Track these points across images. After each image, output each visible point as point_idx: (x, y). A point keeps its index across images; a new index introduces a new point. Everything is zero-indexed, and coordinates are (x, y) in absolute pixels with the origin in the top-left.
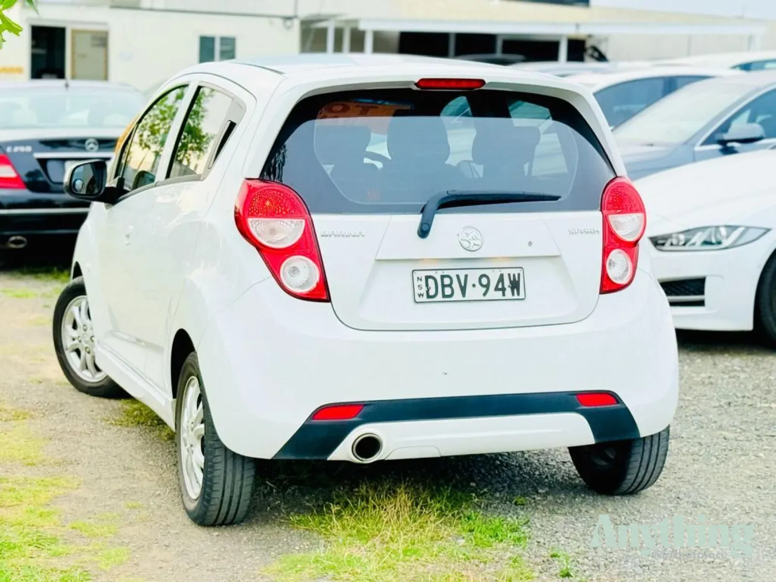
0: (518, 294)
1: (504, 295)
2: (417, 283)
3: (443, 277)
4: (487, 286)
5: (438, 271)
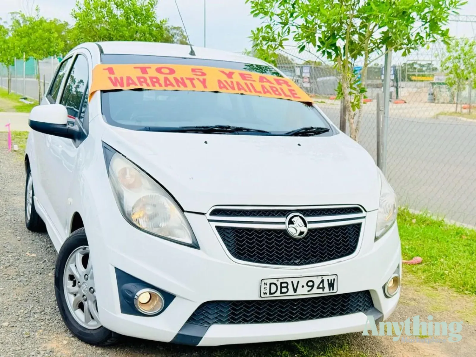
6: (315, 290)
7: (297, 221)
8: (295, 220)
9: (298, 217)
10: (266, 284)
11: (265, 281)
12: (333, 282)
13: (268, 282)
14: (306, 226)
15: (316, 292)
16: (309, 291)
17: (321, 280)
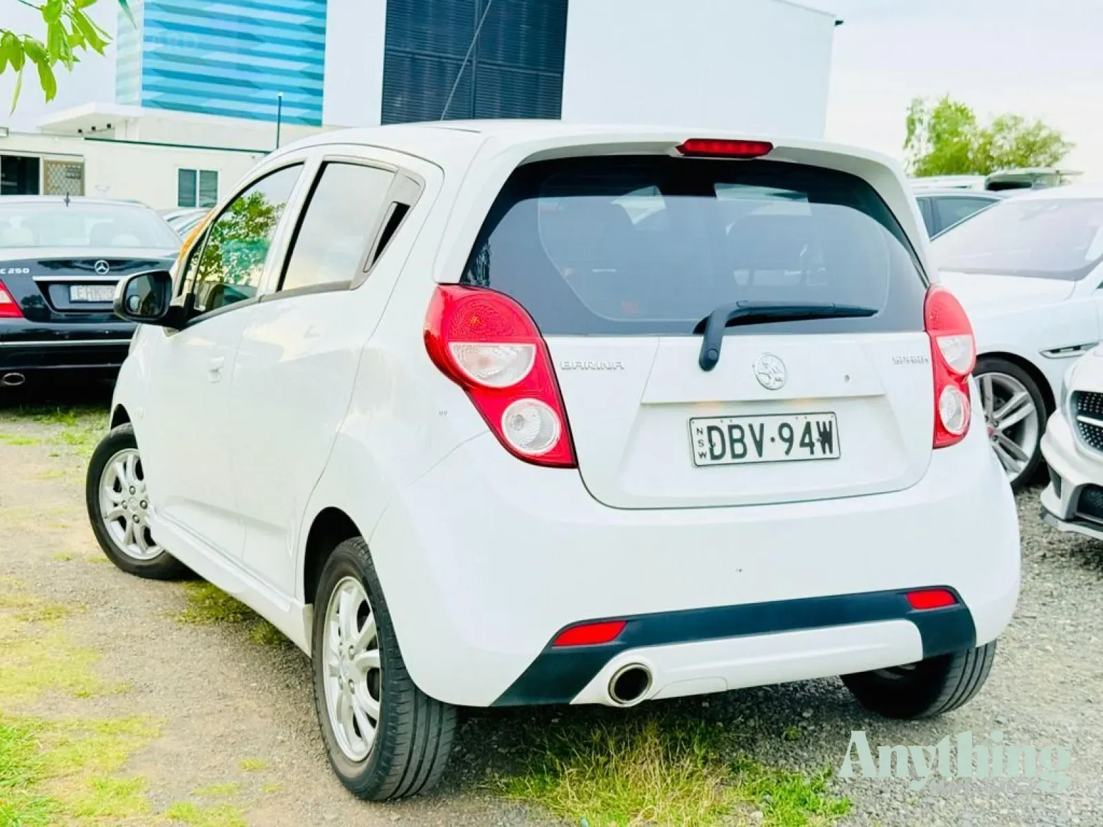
0: (831, 451)
1: (812, 452)
2: (696, 438)
3: (731, 428)
4: (790, 440)
5: (724, 420)
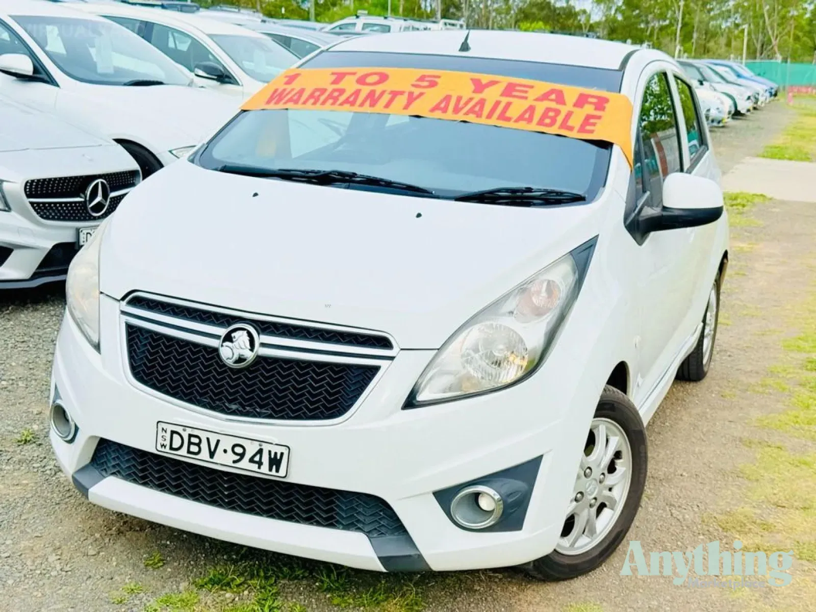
6: (245, 464)
7: (241, 338)
8: (237, 337)
9: (245, 332)
10: (166, 432)
11: (165, 426)
12: (278, 457)
13: (170, 428)
14: (252, 349)
15: (246, 467)
16: (234, 462)
17: (258, 448)
